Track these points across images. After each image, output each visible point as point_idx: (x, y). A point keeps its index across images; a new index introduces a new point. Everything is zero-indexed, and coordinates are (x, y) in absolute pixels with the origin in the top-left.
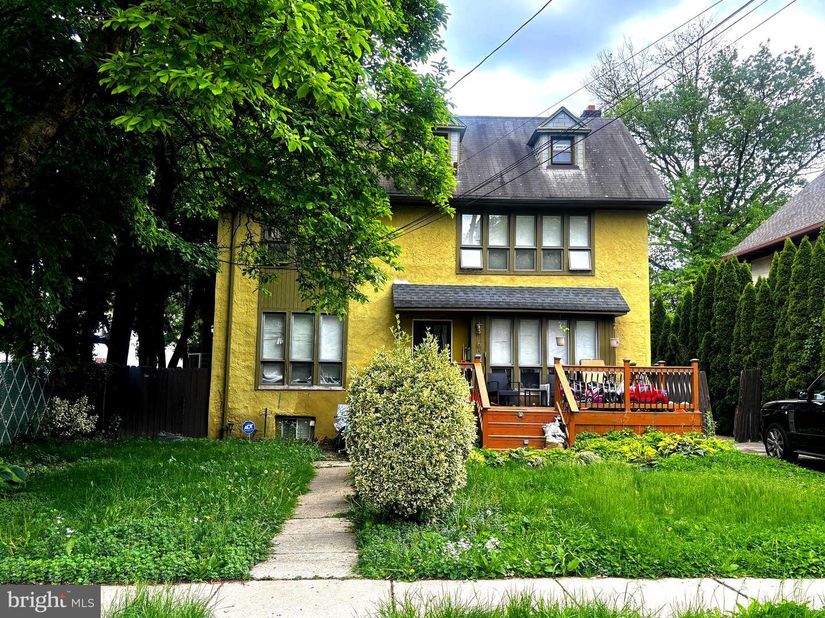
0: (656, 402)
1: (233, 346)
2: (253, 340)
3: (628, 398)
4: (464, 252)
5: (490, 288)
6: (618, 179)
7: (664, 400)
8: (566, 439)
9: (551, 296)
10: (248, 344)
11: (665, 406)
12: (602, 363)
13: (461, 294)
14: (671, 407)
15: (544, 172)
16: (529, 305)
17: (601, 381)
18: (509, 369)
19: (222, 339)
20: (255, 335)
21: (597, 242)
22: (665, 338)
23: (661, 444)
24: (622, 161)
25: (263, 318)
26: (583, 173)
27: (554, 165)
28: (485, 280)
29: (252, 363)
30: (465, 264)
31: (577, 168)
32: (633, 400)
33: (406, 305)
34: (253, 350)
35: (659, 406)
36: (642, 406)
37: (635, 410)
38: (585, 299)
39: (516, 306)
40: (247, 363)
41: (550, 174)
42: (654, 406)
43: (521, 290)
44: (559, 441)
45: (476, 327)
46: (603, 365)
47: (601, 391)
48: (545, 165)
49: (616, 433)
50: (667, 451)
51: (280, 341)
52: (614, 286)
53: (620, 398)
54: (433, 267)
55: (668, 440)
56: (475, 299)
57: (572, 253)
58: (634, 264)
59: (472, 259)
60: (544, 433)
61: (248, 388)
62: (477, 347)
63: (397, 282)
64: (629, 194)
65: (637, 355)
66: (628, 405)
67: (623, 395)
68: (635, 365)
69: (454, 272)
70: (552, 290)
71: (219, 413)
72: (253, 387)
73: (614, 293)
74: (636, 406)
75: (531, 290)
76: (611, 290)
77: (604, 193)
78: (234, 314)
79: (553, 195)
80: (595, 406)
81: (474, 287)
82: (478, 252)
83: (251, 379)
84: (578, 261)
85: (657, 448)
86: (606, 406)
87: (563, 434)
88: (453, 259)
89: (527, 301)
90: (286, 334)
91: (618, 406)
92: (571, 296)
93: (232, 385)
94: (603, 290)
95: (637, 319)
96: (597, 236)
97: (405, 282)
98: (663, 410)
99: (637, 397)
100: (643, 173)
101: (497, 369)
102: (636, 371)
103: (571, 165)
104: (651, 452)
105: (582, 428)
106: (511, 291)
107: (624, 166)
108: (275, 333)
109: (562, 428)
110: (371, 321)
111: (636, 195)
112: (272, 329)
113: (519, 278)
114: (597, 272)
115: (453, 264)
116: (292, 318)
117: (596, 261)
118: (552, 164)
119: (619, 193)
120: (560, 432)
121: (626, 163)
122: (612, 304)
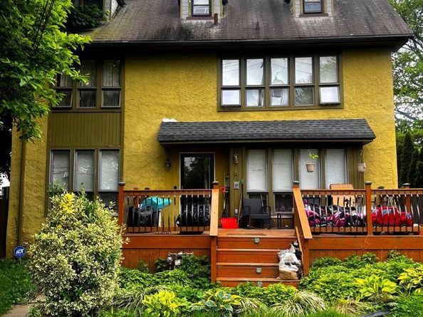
0: (400, 226)
1: (26, 179)
2: (43, 174)
3: (370, 222)
4: (224, 92)
5: (247, 123)
6: (363, 21)
7: (408, 223)
8: (301, 268)
9: (301, 128)
10: (38, 177)
11: (409, 229)
12: (351, 187)
13: (221, 129)
14: (416, 230)
15: (296, 20)
16: (280, 136)
17: (341, 204)
18: (264, 194)
19: (18, 173)
20: (44, 170)
21: (344, 78)
22: (414, 166)
23: (403, 277)
24: (368, 9)
25: (51, 155)
26: (332, 19)
27: (305, 14)
28: (243, 116)
29: (42, 194)
30: (225, 102)
31: (327, 15)
32: (375, 223)
33: (169, 139)
34: (43, 182)
35: (403, 229)
36: (385, 229)
37: (379, 234)
38: (334, 129)
39: (268, 137)
40: (38, 194)
41: (302, 20)
42: (397, 229)
43: (276, 123)
44: (292, 270)
45: (234, 158)
46: (352, 189)
47: (342, 215)
48: (297, 14)
49: (356, 258)
50: (409, 286)
51: (66, 175)
52: (362, 117)
53: (362, 222)
54: (197, 106)
55: (411, 271)
56: (232, 132)
57: (322, 89)
58: (380, 97)
59: (232, 98)
60: (279, 260)
61: (39, 215)
62: (235, 175)
63: (166, 120)
64: (372, 31)
65: (385, 178)
66: (371, 228)
67: (365, 218)
68: (383, 188)
69: (215, 109)
70: (303, 122)
71: (14, 237)
72: (43, 215)
73: (362, 123)
74: (379, 229)
75: (284, 123)
76: (358, 120)
77: (350, 33)
78: (27, 152)
79: (302, 35)
80: (336, 230)
81: (233, 123)
82: (238, 92)
83: (41, 207)
84: (328, 95)
85: (398, 282)
86: (348, 230)
87: (298, 261)
88: (215, 98)
89: (279, 132)
90: (70, 169)
91: (360, 229)
92: (321, 127)
93: (26, 212)
94: (351, 121)
95: (384, 146)
96: (345, 72)
97: (173, 120)
98: (407, 233)
99: (379, 221)
100: (386, 16)
101: (253, 195)
102: (384, 193)
103: (321, 13)
104: (390, 286)
105: (322, 253)
106: (266, 124)
107: (370, 12)
108: (62, 168)
109: (298, 255)
110: (144, 154)
111: (379, 32)
112: (59, 165)
113: (274, 113)
114: (346, 106)
115: (215, 103)
116: (76, 155)
117: (345, 95)
118: (304, 13)
119: (364, 31)
120: (296, 260)
121: (371, 9)
122: (360, 132)
